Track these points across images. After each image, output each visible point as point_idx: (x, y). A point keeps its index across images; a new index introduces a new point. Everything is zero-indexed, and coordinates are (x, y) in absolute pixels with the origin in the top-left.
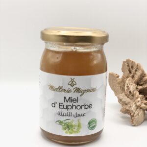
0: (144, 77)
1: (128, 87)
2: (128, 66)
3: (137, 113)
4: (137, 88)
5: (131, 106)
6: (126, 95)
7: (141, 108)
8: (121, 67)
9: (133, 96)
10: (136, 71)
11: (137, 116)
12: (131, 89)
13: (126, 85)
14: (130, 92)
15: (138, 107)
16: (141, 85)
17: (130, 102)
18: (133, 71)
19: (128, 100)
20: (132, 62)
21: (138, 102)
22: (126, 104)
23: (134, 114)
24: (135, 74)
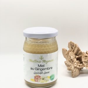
0: (79, 51)
1: (70, 57)
2: (71, 45)
3: (74, 70)
4: (76, 57)
5: (71, 67)
6: (69, 61)
7: (77, 68)
8: (68, 46)
9: (73, 61)
10: (75, 48)
11: (75, 72)
12: (72, 58)
13: (69, 56)
14: (71, 59)
15: (75, 67)
16: (78, 55)
17: (71, 65)
18: (74, 48)
19: (70, 64)
20: (73, 43)
21: (75, 65)
22: (69, 66)
23: (73, 71)
24: (75, 49)
